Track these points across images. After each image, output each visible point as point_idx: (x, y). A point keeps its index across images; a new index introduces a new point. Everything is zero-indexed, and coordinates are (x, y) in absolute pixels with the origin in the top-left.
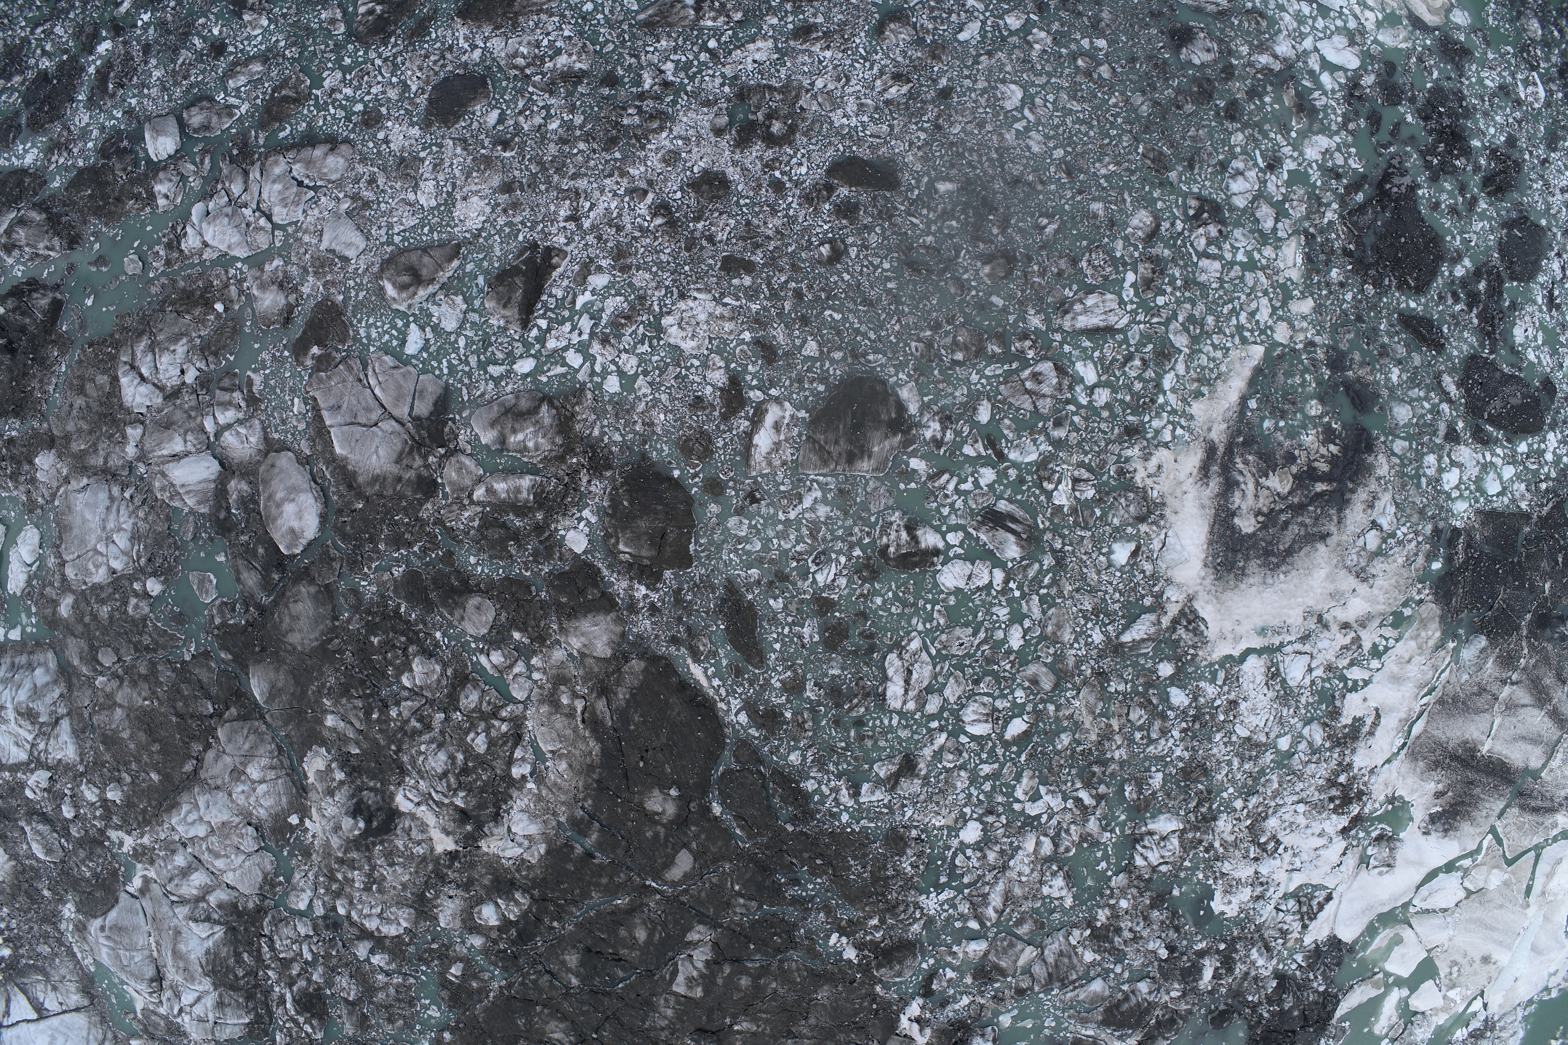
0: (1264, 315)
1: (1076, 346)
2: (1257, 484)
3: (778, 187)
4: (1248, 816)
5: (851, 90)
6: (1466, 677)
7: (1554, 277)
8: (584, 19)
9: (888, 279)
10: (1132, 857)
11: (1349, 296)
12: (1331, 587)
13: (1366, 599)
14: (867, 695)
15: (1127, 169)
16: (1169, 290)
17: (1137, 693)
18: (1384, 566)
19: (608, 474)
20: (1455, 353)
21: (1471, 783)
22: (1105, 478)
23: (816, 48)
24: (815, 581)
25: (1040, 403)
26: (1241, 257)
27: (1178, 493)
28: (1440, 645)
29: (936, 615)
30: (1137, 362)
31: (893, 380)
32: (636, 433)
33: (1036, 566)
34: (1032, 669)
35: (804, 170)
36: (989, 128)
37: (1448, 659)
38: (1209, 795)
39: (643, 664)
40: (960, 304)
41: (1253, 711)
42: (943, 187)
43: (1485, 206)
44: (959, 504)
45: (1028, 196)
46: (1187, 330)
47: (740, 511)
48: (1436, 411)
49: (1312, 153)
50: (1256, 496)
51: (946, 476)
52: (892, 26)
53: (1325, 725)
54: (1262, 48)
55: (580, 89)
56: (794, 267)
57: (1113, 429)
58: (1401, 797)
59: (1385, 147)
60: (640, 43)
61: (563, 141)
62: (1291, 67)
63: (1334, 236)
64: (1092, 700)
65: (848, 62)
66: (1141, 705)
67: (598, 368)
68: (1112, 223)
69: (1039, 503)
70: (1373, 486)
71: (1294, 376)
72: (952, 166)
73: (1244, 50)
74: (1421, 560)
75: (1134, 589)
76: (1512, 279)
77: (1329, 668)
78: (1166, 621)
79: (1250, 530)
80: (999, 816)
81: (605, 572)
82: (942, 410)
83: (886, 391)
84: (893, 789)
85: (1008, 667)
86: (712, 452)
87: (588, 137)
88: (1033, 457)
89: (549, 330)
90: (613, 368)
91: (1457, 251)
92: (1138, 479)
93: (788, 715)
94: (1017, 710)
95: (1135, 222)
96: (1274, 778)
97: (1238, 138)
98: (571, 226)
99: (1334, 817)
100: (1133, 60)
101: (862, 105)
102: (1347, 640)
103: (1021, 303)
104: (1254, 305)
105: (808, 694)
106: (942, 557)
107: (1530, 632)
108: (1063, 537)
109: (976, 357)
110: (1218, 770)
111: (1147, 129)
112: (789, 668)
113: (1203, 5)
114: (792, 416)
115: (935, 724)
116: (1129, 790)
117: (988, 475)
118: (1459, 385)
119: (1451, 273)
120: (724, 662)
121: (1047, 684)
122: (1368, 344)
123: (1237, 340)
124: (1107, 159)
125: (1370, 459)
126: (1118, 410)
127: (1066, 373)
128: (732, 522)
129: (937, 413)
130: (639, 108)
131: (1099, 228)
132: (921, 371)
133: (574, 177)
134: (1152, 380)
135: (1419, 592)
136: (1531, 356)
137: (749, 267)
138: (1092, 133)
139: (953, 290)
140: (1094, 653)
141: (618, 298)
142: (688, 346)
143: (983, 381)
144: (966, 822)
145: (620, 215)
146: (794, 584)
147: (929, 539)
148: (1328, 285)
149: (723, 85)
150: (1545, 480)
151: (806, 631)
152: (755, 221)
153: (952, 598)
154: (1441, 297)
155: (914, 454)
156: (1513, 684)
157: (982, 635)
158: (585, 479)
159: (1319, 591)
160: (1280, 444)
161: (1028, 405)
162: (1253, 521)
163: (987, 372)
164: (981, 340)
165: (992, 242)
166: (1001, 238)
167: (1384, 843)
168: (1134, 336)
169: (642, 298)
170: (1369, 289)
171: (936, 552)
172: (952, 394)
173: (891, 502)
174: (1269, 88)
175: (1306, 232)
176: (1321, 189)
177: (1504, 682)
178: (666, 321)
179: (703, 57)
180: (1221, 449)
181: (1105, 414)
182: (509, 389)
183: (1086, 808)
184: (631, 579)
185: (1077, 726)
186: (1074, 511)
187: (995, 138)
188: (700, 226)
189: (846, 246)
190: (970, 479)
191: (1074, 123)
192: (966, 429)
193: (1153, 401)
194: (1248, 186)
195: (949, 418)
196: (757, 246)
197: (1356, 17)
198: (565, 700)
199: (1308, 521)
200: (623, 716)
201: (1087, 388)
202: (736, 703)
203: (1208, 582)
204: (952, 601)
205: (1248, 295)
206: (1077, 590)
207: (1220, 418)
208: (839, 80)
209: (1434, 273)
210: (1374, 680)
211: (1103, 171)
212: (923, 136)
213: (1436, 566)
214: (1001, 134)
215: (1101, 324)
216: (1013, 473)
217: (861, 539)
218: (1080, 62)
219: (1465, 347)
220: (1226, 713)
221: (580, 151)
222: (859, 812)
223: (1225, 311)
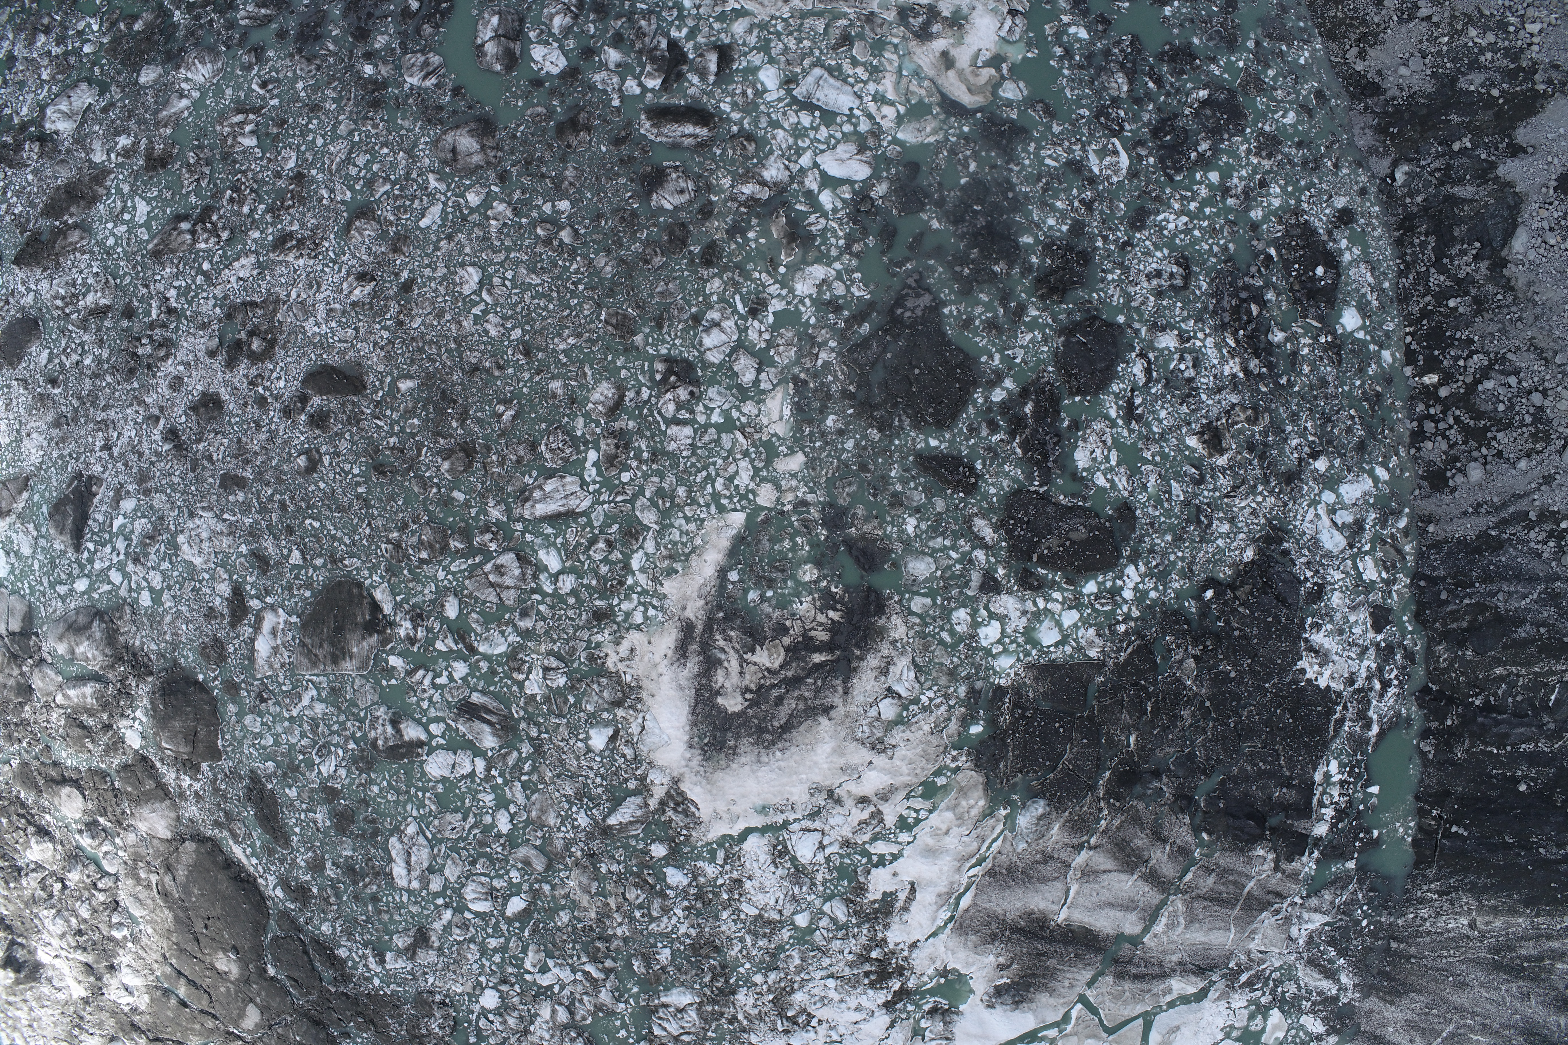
0: (744, 479)
1: (538, 534)
2: (742, 661)
3: (262, 402)
4: (769, 991)
5: (322, 296)
6: (1022, 846)
7: (1135, 383)
8: (108, 253)
9: (358, 484)
10: (650, 1028)
11: (850, 445)
12: (841, 761)
13: (883, 770)
14: (377, 874)
15: (588, 340)
16: (634, 464)
17: (632, 873)
18: (907, 735)
19: (150, 679)
20: (993, 491)
21: (1043, 955)
22: (576, 665)
23: (290, 258)
24: (320, 772)
25: (504, 595)
26: (716, 418)
27: (654, 675)
28: (988, 813)
29: (427, 802)
30: (601, 545)
31: (368, 582)
32: (167, 642)
33: (515, 754)
34: (522, 852)
35: (282, 383)
36: (448, 317)
37: (1000, 827)
38: (726, 970)
39: (194, 845)
40: (424, 502)
41: (762, 889)
42: (404, 385)
43: (1035, 313)
44: (437, 697)
45: (486, 383)
46: (654, 504)
47: (254, 710)
48: (967, 560)
49: (803, 288)
50: (741, 673)
51: (421, 672)
52: (358, 223)
53: (848, 902)
54: (750, 175)
55: (106, 324)
56: (279, 481)
57: (580, 615)
58: (955, 970)
59: (900, 264)
60: (150, 273)
61: (96, 375)
62: (784, 190)
63: (830, 378)
64: (585, 880)
65: (319, 268)
66: (636, 885)
67: (134, 586)
68: (573, 400)
69: (511, 693)
70: (886, 649)
71: (782, 540)
72: (413, 361)
73: (726, 182)
74: (954, 725)
75: (616, 774)
76: (1072, 394)
77: (846, 843)
78: (653, 803)
79: (738, 708)
80: (512, 985)
81: (158, 765)
82: (414, 607)
83: (361, 594)
84: (412, 958)
85: (499, 849)
86: (226, 657)
87: (114, 370)
88: (502, 649)
89: (96, 551)
90: (145, 584)
91: (993, 371)
92: (610, 664)
93: (315, 890)
94: (514, 890)
95: (596, 396)
96: (795, 954)
97: (716, 285)
98: (105, 455)
99: (870, 992)
100: (599, 216)
101: (331, 310)
102: (865, 815)
103: (481, 495)
104: (732, 469)
105: (328, 872)
106: (426, 748)
107: (1107, 792)
108: (538, 725)
109: (441, 554)
110: (730, 947)
111: (611, 293)
112: (310, 849)
113: (679, 140)
114: (286, 622)
115: (440, 901)
116: (637, 965)
117: (460, 669)
118: (996, 528)
119: (987, 399)
120: (258, 844)
121: (539, 864)
122: (875, 495)
123: (713, 510)
124: (567, 332)
125: (882, 622)
126: (585, 595)
127: (529, 563)
128: (248, 720)
129: (407, 613)
130: (150, 337)
131: (558, 407)
132: (392, 571)
133: (105, 408)
134: (620, 561)
135: (954, 759)
136: (1101, 480)
137: (240, 483)
138: (551, 307)
139: (416, 490)
140: (582, 835)
141: (144, 521)
142: (198, 561)
143: (450, 577)
144: (483, 989)
145: (140, 442)
146: (304, 775)
147: (412, 732)
148: (823, 434)
149: (214, 306)
150: (1124, 621)
151: (319, 816)
152: (244, 439)
153: (440, 786)
154: (971, 429)
155: (392, 652)
156: (1090, 848)
157: (471, 820)
158: (134, 684)
159: (825, 766)
160: (768, 616)
161: (493, 598)
162: (740, 699)
163: (453, 569)
164: (445, 537)
165: (452, 436)
166: (460, 431)
167: (938, 1017)
168: (597, 517)
169: (161, 518)
170: (874, 434)
171: (421, 744)
172: (421, 592)
173: (376, 698)
174: (754, 221)
175: (795, 379)
176: (814, 327)
177: (1079, 848)
178: (181, 539)
179: (200, 279)
180: (700, 627)
181: (571, 601)
182: (72, 605)
183: (596, 980)
184: (178, 771)
185: (574, 905)
186: (547, 699)
187: (453, 327)
188: (201, 447)
189: (320, 455)
190: (445, 673)
191: (532, 298)
192: (437, 626)
193: (621, 583)
194: (724, 337)
195: (420, 616)
196: (247, 462)
197: (870, 116)
198: (143, 875)
199: (807, 694)
200: (186, 890)
201: (551, 575)
202: (272, 880)
203: (695, 763)
204: (440, 789)
205: (725, 459)
206: (558, 776)
207: (695, 595)
208: (310, 287)
209: (961, 402)
210: (905, 853)
211: (562, 346)
212: (386, 334)
213: (976, 729)
214: (459, 323)
215: (561, 509)
216: (484, 665)
217: (354, 733)
218: (539, 231)
219: (1005, 483)
220: (730, 891)
221: (108, 384)
222: (389, 977)
223: (698, 480)
